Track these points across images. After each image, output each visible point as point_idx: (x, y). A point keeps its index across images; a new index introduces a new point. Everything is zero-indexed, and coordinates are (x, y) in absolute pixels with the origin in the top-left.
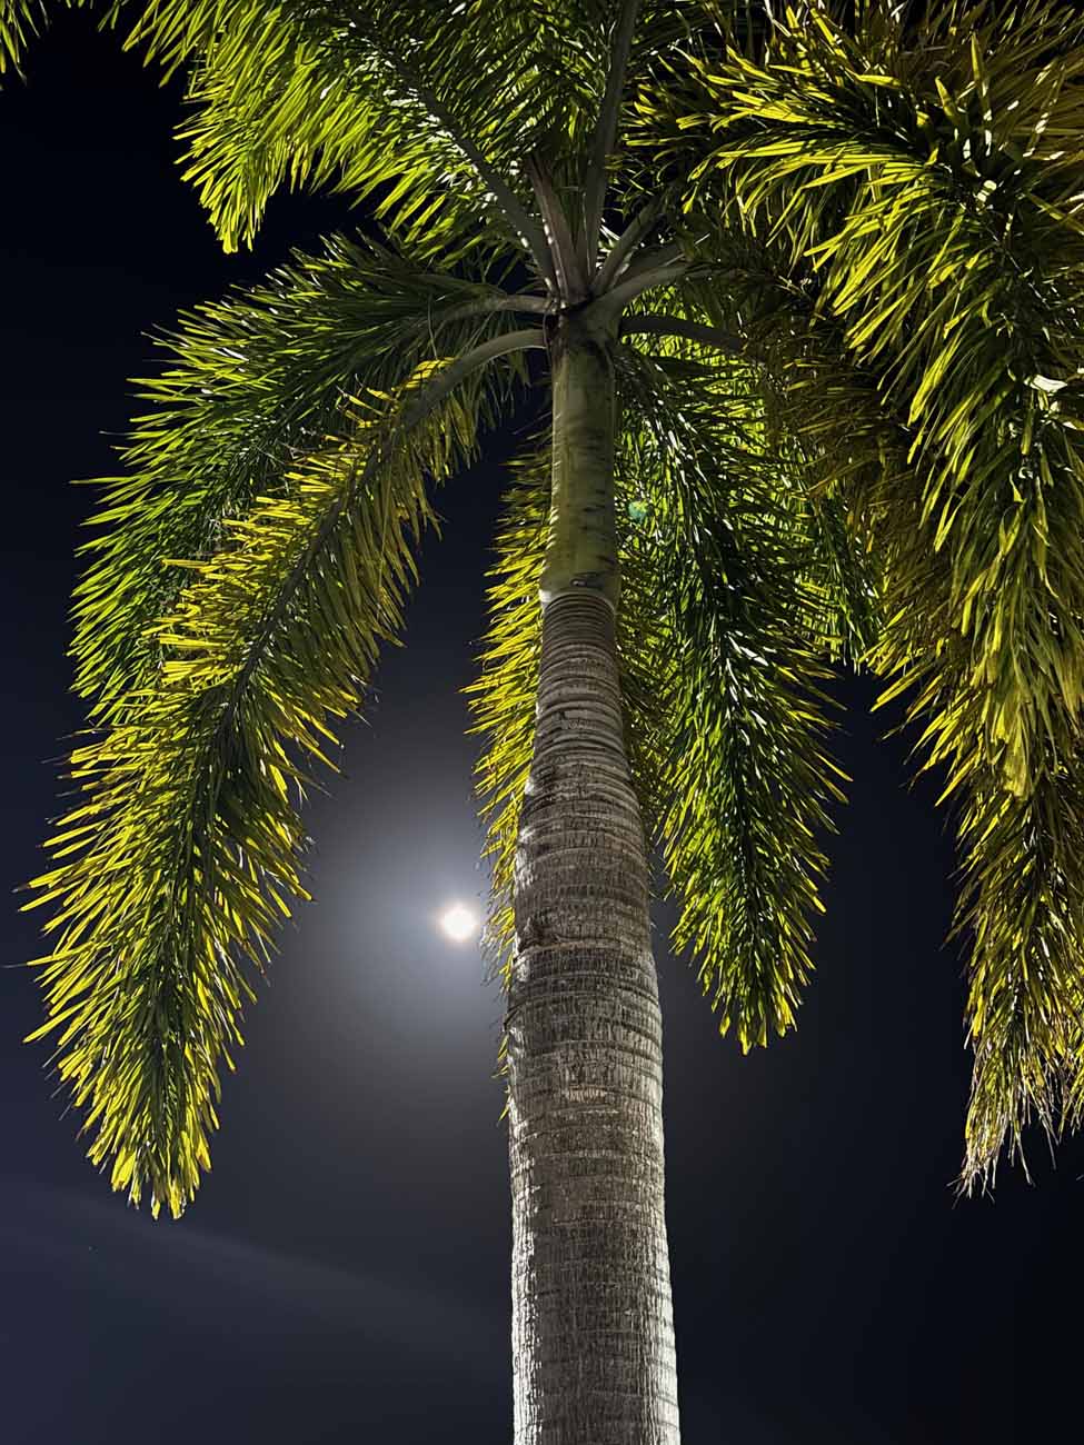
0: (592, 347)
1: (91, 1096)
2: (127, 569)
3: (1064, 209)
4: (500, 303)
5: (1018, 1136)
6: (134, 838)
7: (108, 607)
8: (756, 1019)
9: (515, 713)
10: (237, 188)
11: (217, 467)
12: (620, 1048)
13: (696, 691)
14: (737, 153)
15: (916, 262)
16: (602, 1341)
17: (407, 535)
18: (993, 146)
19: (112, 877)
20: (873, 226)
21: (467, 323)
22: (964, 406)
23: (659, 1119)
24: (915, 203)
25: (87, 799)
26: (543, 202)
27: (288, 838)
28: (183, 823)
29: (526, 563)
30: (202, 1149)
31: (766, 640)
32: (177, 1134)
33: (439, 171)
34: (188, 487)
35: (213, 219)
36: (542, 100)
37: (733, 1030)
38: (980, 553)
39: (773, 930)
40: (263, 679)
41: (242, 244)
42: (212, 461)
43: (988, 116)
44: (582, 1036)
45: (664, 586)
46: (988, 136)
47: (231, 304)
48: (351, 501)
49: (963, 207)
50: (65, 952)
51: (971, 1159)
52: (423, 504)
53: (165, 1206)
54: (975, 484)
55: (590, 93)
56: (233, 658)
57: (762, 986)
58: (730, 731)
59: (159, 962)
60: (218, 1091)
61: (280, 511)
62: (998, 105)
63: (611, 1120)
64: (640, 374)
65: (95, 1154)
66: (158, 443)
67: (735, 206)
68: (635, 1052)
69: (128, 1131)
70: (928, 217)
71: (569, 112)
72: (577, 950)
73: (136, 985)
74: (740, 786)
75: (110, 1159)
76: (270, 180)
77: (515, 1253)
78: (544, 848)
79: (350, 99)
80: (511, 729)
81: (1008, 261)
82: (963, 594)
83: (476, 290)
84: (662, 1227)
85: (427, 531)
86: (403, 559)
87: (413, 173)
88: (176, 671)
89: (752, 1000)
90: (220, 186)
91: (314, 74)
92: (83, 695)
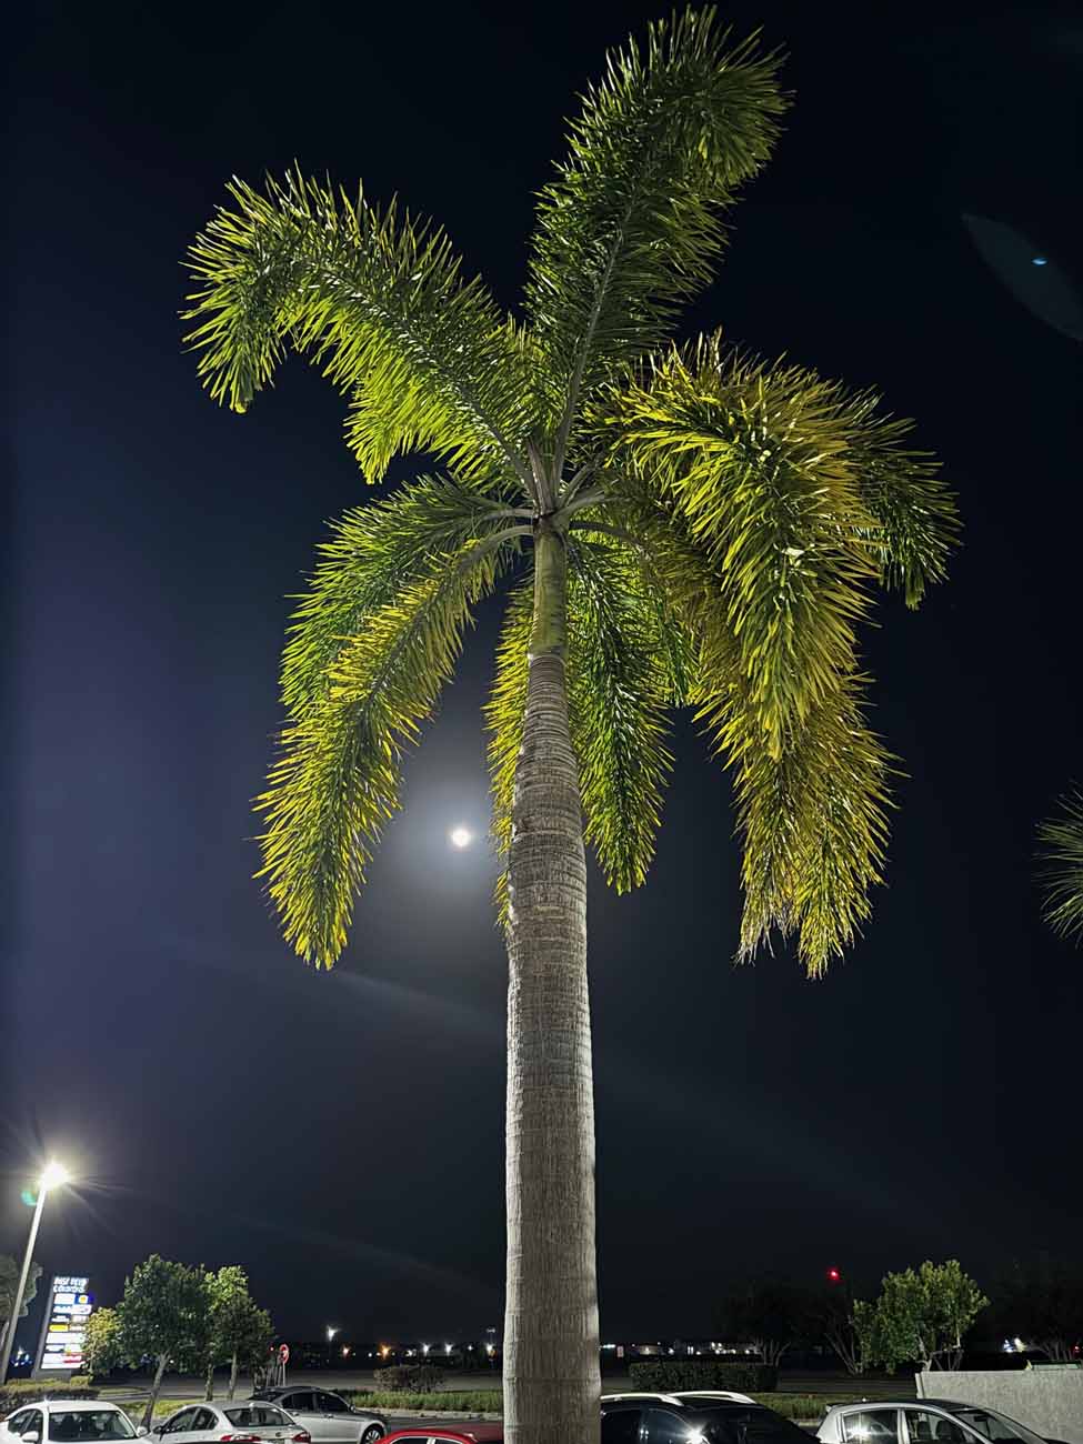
0: (556, 535)
1: (286, 906)
2: (312, 641)
3: (803, 467)
4: (508, 513)
5: (767, 933)
6: (312, 776)
7: (301, 659)
8: (626, 878)
9: (508, 721)
10: (375, 451)
11: (359, 592)
12: (567, 885)
13: (599, 713)
14: (637, 435)
15: (727, 492)
16: (554, 1034)
17: (457, 627)
18: (767, 436)
19: (300, 795)
20: (705, 473)
21: (491, 522)
22: (751, 563)
23: (584, 922)
24: (727, 463)
25: (288, 755)
26: (533, 462)
27: (392, 779)
28: (338, 769)
29: (517, 645)
30: (343, 935)
31: (636, 688)
32: (330, 927)
33: (482, 443)
34: (345, 601)
35: (362, 467)
36: (533, 412)
37: (614, 883)
38: (756, 638)
39: (634, 833)
40: (381, 697)
41: (377, 480)
42: (356, 588)
43: (765, 420)
44: (547, 878)
45: (586, 659)
46: (765, 430)
47: (370, 508)
48: (430, 610)
49: (751, 465)
50: (275, 833)
51: (744, 944)
52: (467, 612)
53: (323, 963)
54: (755, 603)
55: (559, 408)
56: (366, 686)
57: (629, 862)
58: (615, 734)
59: (323, 840)
60: (352, 907)
61: (394, 613)
62: (770, 415)
63: (561, 921)
64: (578, 552)
65: (287, 935)
66: (329, 579)
67: (632, 466)
68: (573, 887)
69: (305, 924)
70: (732, 472)
71: (547, 417)
72: (545, 835)
73: (310, 851)
74: (620, 762)
75: (295, 939)
76: (392, 448)
77: (510, 987)
78: (528, 784)
79: (438, 405)
80: (506, 729)
81: (773, 492)
82: (748, 657)
83: (495, 504)
84: (585, 977)
85: (468, 626)
86: (456, 640)
87: (468, 444)
88: (337, 692)
89: (624, 868)
90: (366, 449)
91: (419, 392)
92: (286, 704)
